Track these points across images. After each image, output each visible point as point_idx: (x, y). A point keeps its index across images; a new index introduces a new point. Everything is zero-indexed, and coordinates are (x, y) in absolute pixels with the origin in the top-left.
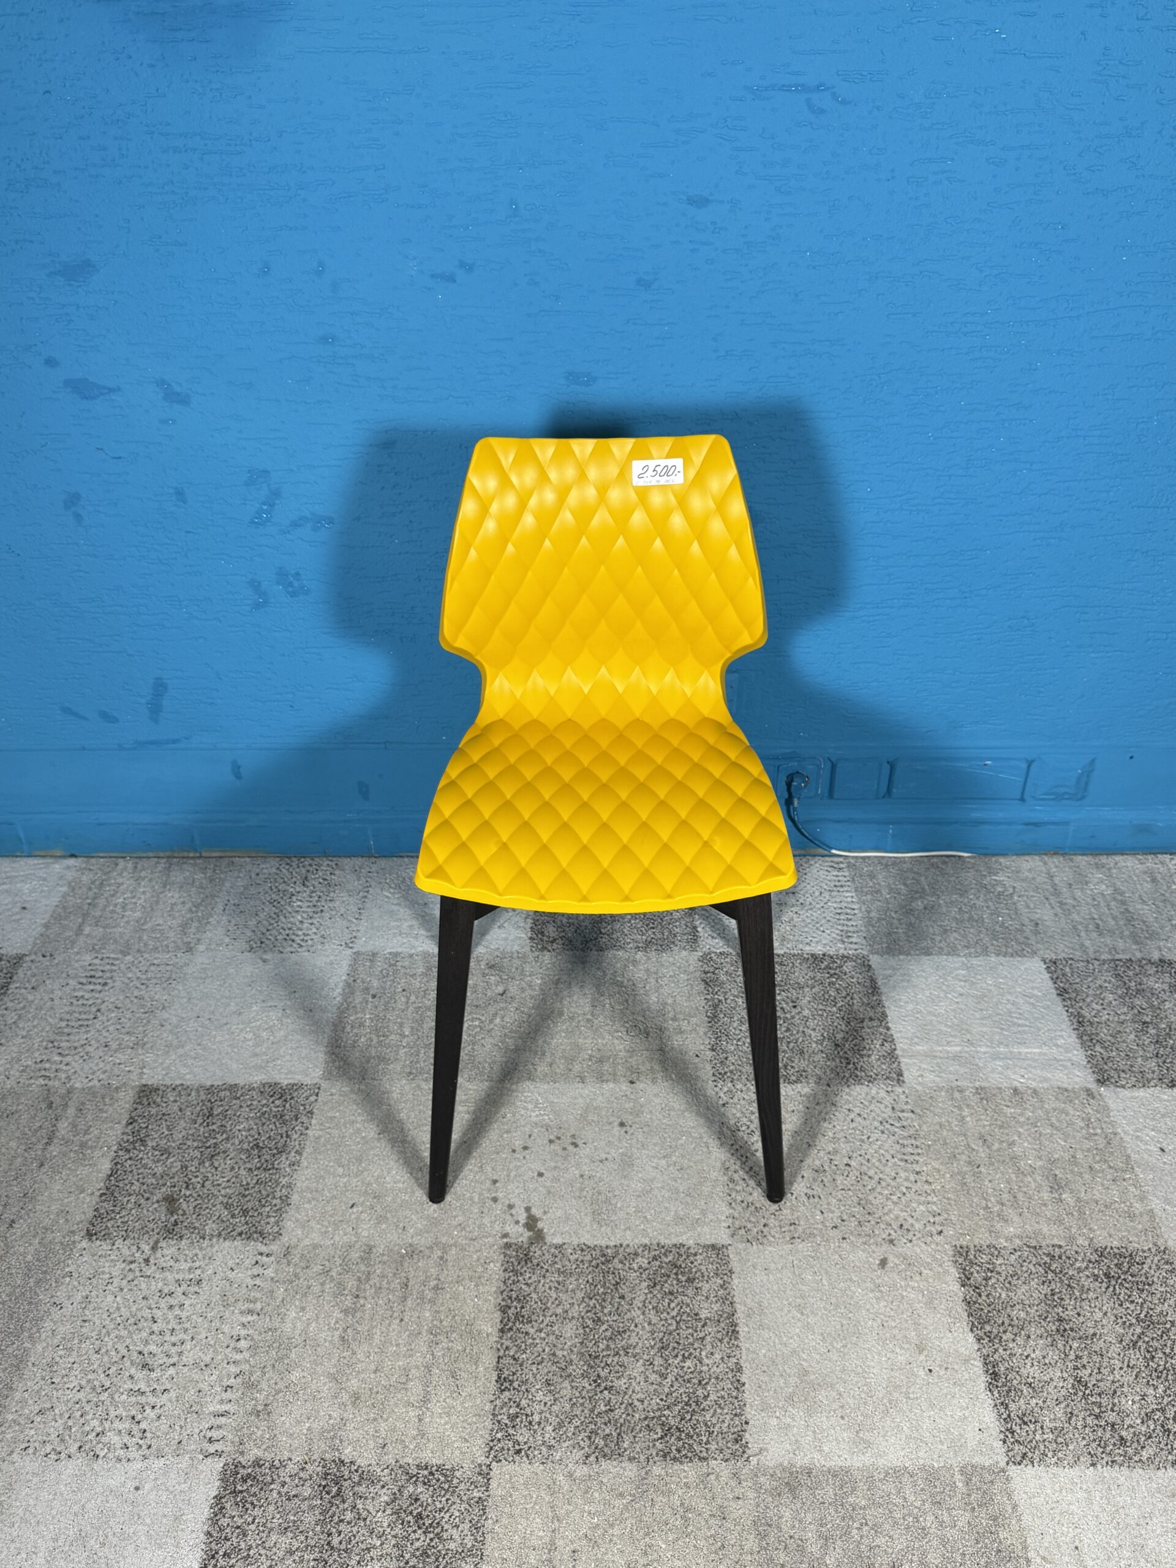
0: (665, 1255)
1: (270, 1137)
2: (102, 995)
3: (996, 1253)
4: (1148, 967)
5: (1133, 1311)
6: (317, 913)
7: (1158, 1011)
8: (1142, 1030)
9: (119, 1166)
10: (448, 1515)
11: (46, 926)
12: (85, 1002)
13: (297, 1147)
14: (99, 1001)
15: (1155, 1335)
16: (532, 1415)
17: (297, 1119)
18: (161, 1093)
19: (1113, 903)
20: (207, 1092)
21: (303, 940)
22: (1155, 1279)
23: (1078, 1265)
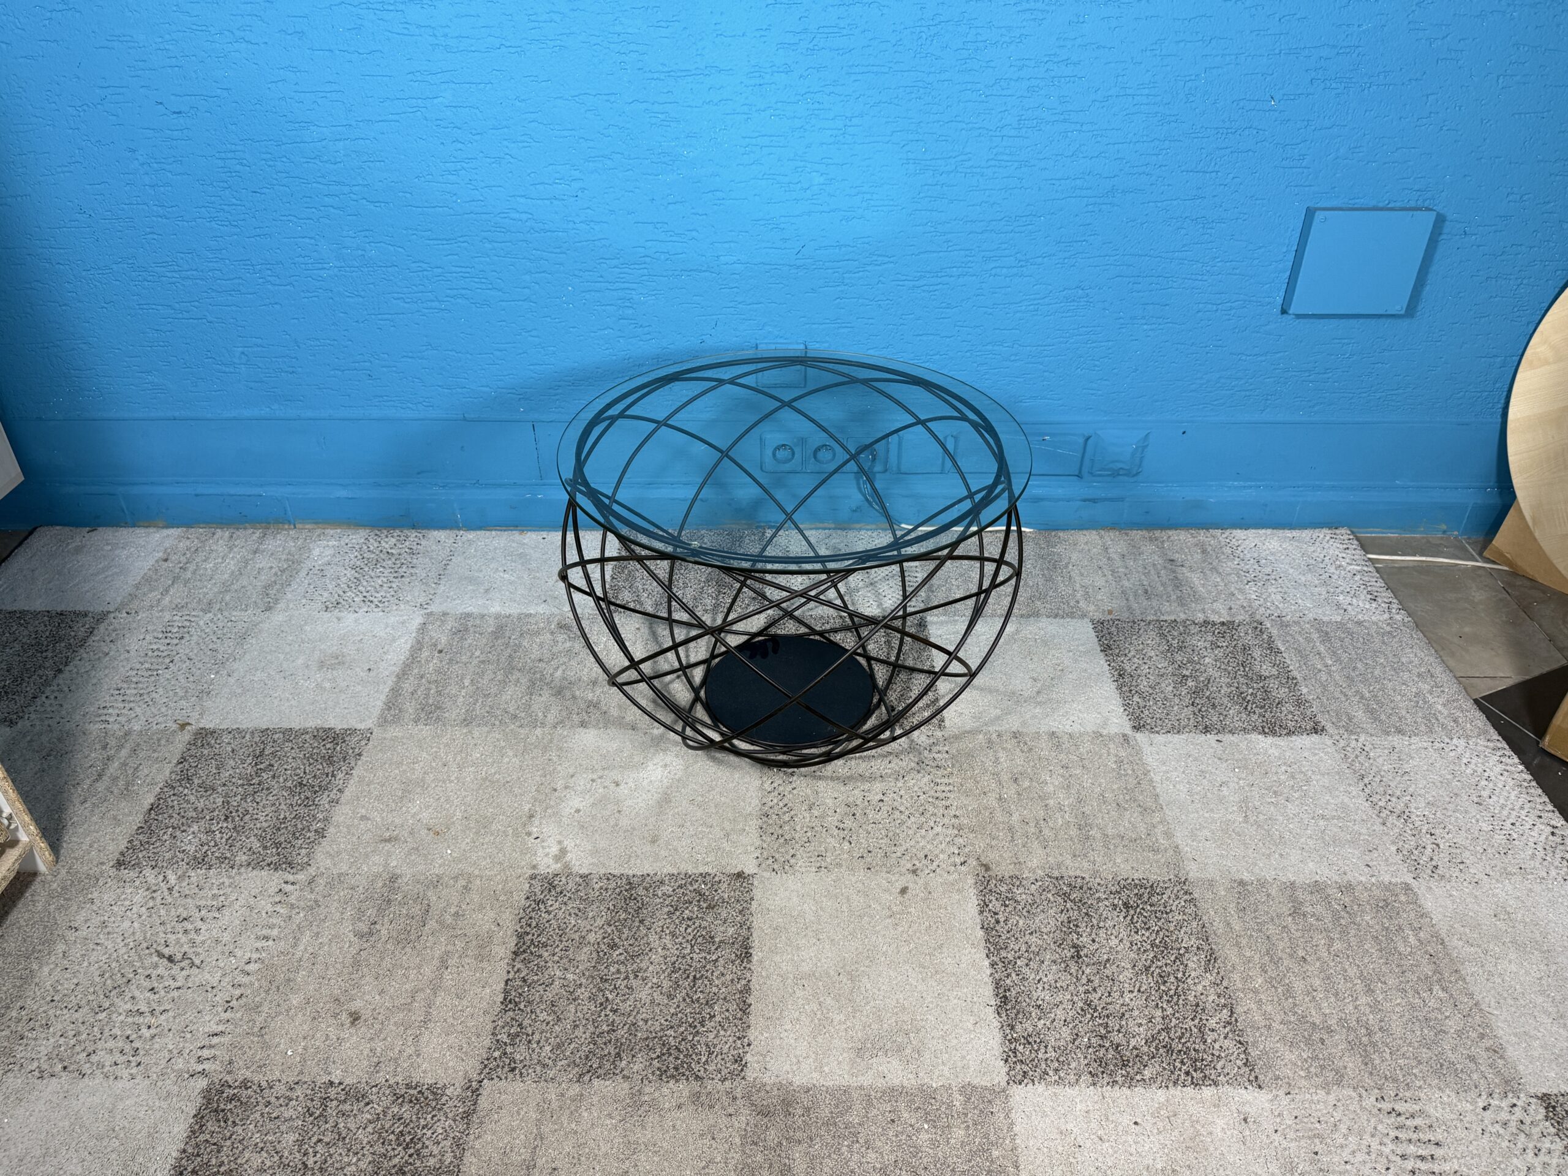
0: (691, 884)
1: (315, 776)
2: (178, 646)
3: (1018, 883)
4: (1192, 627)
5: (1148, 938)
6: (397, 577)
7: (1198, 667)
8: (1180, 683)
9: (162, 801)
10: (430, 1132)
11: (137, 587)
12: (160, 654)
13: (340, 787)
14: (175, 653)
15: (1169, 962)
16: (533, 1034)
17: (344, 761)
18: (216, 735)
19: (1162, 572)
20: (261, 734)
21: (380, 601)
22: (1174, 908)
23: (1097, 895)
